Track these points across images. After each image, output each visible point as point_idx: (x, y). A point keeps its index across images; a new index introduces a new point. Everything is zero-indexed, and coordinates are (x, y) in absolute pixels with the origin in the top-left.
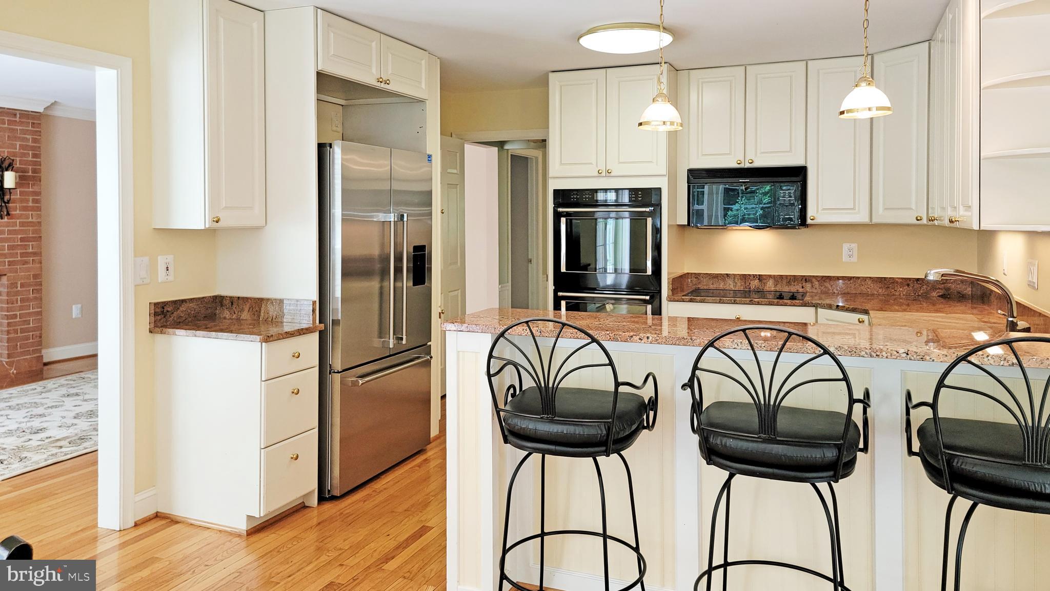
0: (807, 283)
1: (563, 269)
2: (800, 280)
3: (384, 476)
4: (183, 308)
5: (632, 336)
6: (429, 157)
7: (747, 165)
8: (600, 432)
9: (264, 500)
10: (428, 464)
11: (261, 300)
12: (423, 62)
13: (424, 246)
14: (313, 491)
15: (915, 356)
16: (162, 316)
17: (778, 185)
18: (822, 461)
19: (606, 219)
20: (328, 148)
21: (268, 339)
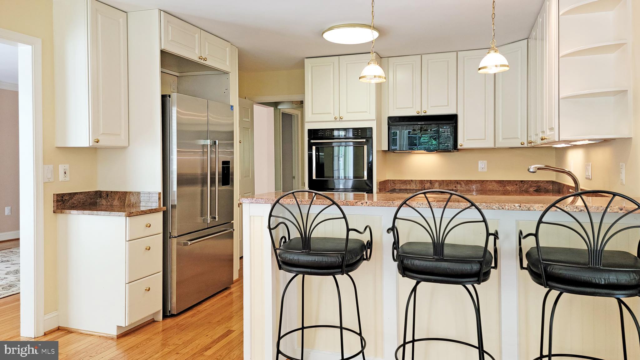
0: (458, 185)
1: (314, 177)
2: (454, 183)
3: (204, 302)
4: (76, 197)
5: (357, 202)
6: (232, 107)
7: (423, 114)
8: (338, 260)
9: (128, 317)
10: (232, 295)
11: (126, 193)
12: (228, 49)
13: (229, 162)
14: (159, 311)
15: (524, 208)
16: (62, 202)
17: (440, 126)
18: (471, 271)
19: (339, 146)
20: (168, 98)
21: (130, 215)
